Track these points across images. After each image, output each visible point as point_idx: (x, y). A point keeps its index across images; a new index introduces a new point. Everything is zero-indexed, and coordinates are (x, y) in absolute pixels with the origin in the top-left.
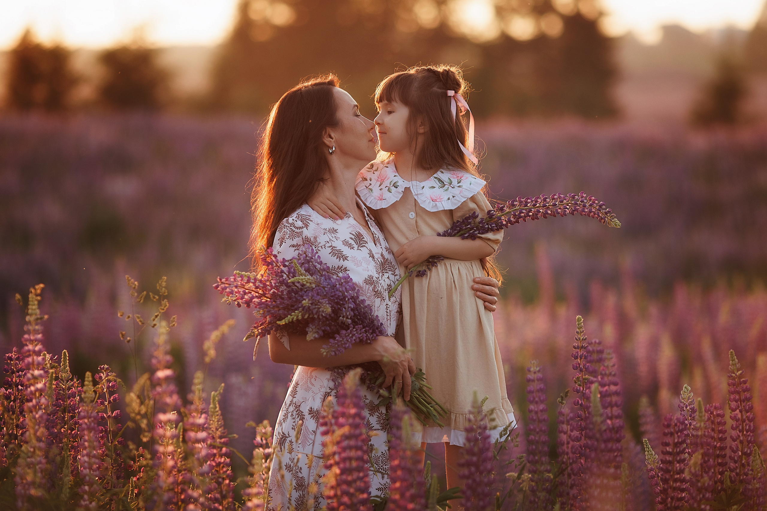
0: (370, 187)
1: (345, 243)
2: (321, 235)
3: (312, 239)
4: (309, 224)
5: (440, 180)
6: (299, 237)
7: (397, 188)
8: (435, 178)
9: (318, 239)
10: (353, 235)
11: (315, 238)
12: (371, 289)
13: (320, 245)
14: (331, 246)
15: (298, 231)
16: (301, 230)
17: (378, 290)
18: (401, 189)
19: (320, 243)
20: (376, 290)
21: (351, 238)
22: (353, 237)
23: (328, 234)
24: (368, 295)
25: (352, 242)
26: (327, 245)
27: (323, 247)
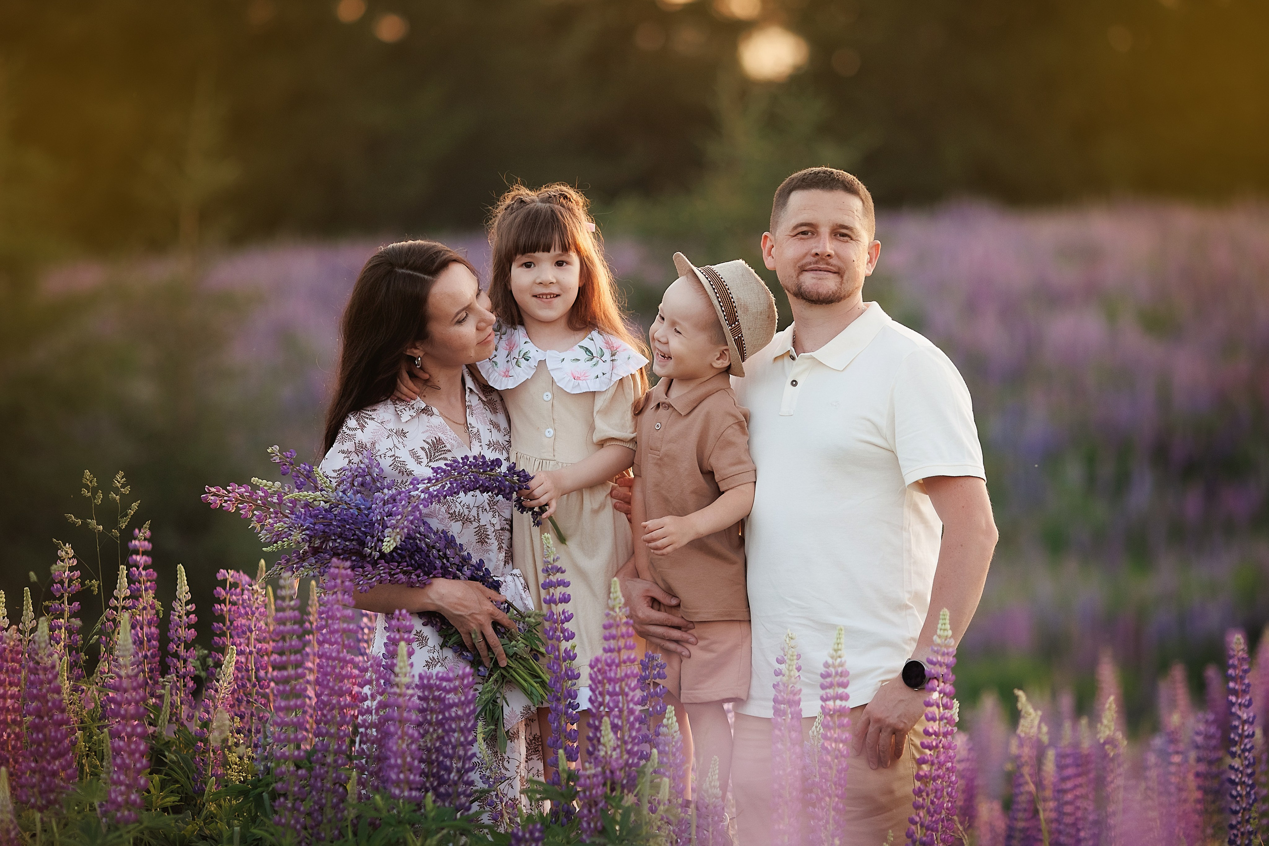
0: (494, 359)
1: (413, 453)
2: (382, 439)
3: (368, 446)
4: (366, 425)
5: (587, 350)
6: (350, 440)
7: (528, 360)
8: (581, 347)
9: (377, 445)
10: (428, 443)
11: (373, 444)
12: (443, 510)
13: (379, 453)
14: (394, 455)
15: (351, 433)
16: (354, 432)
17: (455, 512)
18: (533, 363)
19: (379, 450)
20: (452, 511)
21: (423, 448)
22: (426, 446)
23: (394, 437)
24: (439, 516)
25: (422, 454)
26: (390, 453)
27: (383, 456)
